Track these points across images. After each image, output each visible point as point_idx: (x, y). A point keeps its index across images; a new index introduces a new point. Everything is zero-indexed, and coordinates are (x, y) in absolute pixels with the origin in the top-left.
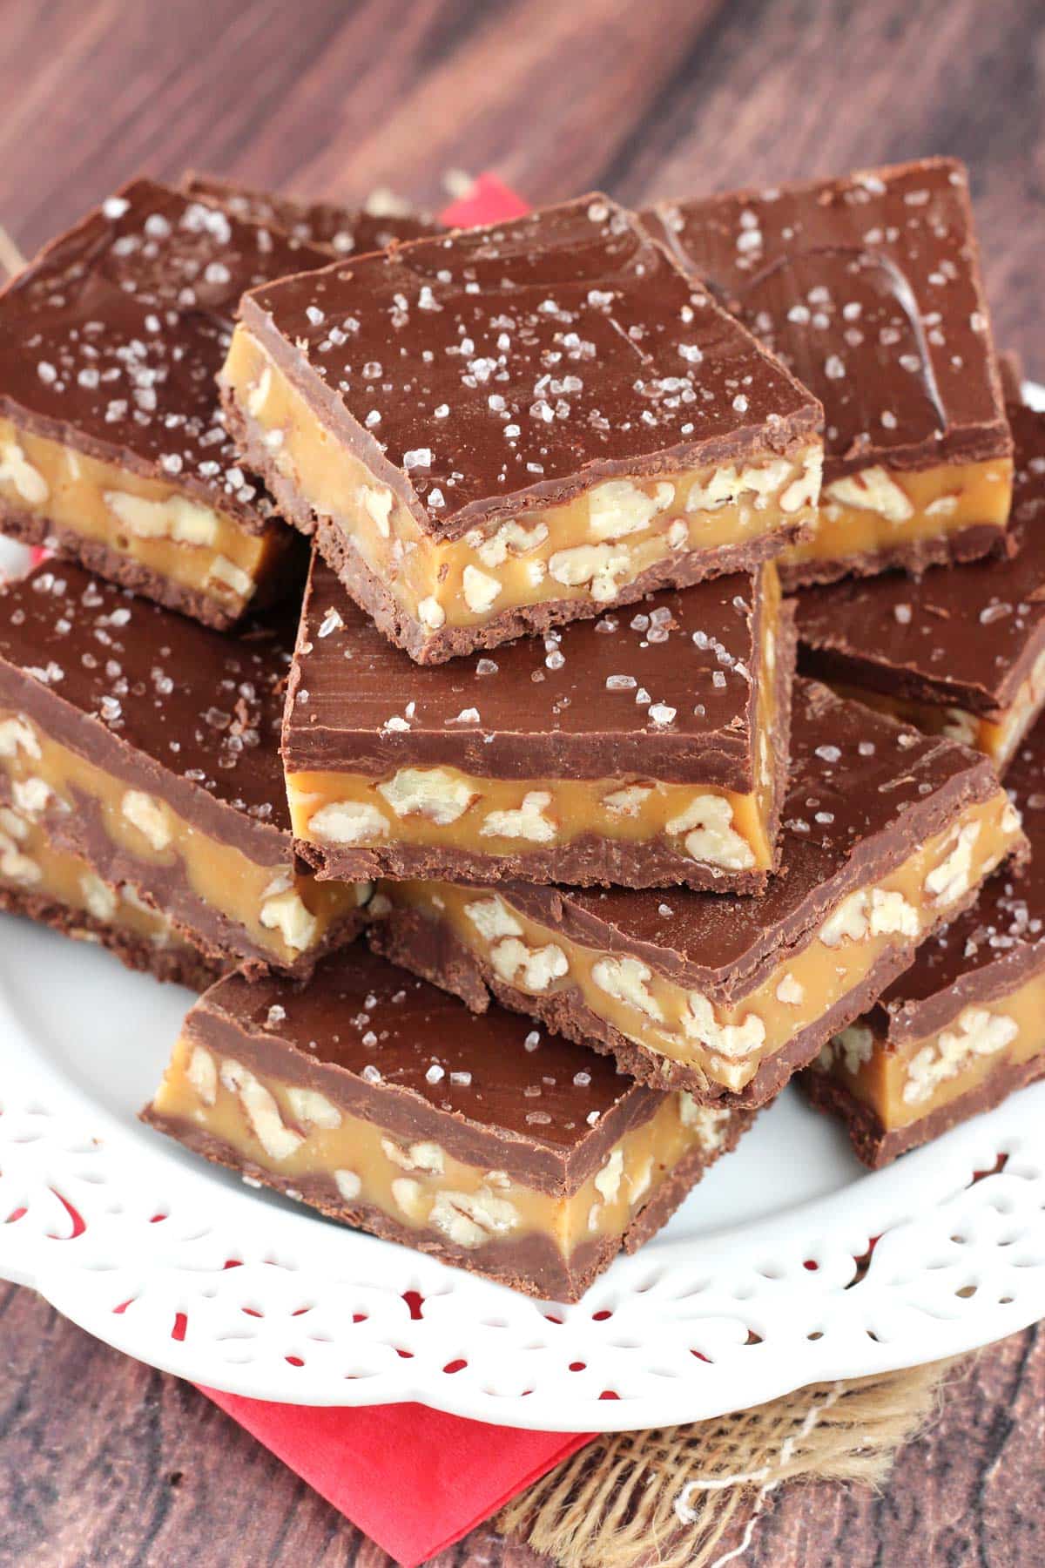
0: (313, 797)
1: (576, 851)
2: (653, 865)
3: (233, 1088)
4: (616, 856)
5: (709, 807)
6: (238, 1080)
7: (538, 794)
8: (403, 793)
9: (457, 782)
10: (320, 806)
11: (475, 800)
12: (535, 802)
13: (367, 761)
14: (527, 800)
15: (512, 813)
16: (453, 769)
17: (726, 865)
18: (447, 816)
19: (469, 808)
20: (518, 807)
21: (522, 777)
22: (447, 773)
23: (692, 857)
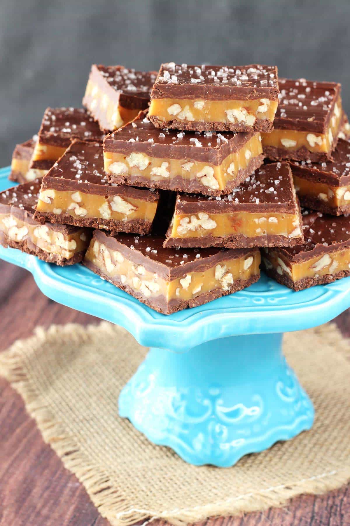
0: (110, 160)
1: (174, 180)
2: (193, 186)
3: (102, 252)
4: (184, 183)
5: (208, 170)
6: (103, 250)
7: (165, 163)
8: (132, 160)
9: (146, 158)
10: (112, 163)
11: (150, 164)
12: (165, 165)
13: (124, 150)
14: (163, 164)
15: (159, 168)
16: (144, 154)
17: (211, 187)
18: (143, 168)
19: (148, 167)
20: (160, 166)
21: (161, 157)
22: (143, 155)
23: (203, 185)
